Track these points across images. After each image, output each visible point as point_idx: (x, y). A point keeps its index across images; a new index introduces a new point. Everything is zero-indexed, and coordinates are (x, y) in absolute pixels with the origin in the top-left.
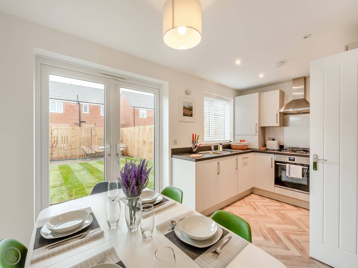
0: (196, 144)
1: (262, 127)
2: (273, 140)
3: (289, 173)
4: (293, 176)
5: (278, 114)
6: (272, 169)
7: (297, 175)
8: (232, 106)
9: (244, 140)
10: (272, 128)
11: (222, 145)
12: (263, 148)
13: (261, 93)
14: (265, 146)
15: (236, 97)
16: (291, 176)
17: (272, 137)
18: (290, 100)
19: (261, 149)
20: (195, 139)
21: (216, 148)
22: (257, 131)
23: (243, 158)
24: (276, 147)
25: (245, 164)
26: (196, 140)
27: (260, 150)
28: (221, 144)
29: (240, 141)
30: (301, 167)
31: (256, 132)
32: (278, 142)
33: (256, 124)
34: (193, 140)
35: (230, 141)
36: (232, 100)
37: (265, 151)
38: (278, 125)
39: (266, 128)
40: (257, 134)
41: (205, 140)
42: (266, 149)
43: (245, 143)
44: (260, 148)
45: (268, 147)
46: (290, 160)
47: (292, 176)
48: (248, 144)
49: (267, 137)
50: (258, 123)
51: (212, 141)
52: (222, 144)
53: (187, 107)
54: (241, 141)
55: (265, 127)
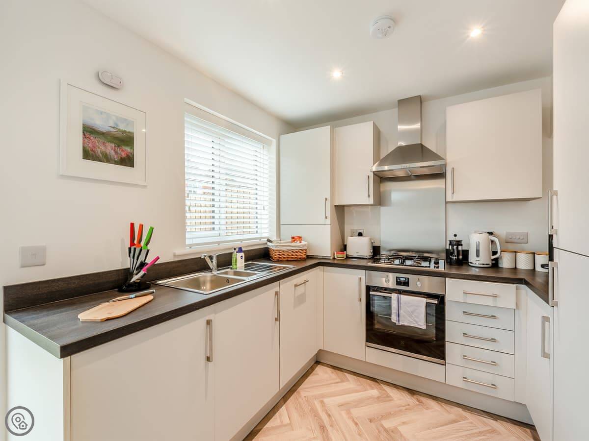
0: (141, 258)
1: (337, 207)
2: (360, 234)
3: (398, 315)
4: (406, 324)
5: (372, 175)
6: (361, 305)
7: (415, 321)
8: (274, 156)
9: (300, 238)
10: (356, 208)
11: (244, 252)
12: (340, 255)
13: (336, 129)
14: (345, 248)
15: (282, 137)
16: (401, 323)
17: (358, 228)
18: (391, 148)
19: (336, 257)
20: (140, 241)
21: (225, 261)
22: (329, 215)
23: (296, 286)
24: (367, 252)
25: (300, 300)
26: (143, 244)
27: (334, 259)
28: (240, 250)
29: (290, 240)
30: (423, 301)
31: (326, 218)
32: (371, 239)
33: (326, 199)
34: (132, 244)
35: (269, 241)
36: (274, 141)
37: (345, 263)
38: (371, 201)
39: (345, 208)
40: (328, 221)
41: (188, 242)
42: (348, 257)
43: (303, 243)
44: (334, 254)
45: (351, 251)
46: (399, 283)
47: (404, 322)
48: (309, 245)
49: (348, 229)
50: (329, 197)
51: (219, 243)
52: (243, 249)
53: (104, 131)
54: (293, 238)
55: (343, 206)
